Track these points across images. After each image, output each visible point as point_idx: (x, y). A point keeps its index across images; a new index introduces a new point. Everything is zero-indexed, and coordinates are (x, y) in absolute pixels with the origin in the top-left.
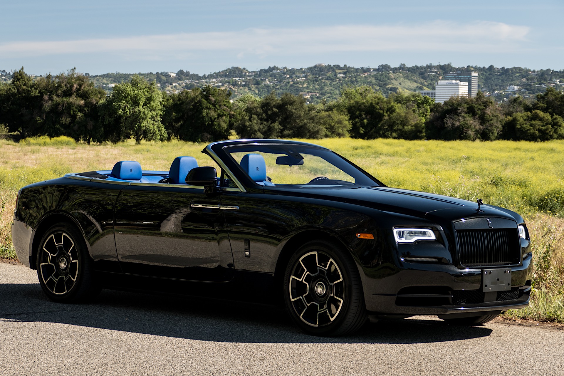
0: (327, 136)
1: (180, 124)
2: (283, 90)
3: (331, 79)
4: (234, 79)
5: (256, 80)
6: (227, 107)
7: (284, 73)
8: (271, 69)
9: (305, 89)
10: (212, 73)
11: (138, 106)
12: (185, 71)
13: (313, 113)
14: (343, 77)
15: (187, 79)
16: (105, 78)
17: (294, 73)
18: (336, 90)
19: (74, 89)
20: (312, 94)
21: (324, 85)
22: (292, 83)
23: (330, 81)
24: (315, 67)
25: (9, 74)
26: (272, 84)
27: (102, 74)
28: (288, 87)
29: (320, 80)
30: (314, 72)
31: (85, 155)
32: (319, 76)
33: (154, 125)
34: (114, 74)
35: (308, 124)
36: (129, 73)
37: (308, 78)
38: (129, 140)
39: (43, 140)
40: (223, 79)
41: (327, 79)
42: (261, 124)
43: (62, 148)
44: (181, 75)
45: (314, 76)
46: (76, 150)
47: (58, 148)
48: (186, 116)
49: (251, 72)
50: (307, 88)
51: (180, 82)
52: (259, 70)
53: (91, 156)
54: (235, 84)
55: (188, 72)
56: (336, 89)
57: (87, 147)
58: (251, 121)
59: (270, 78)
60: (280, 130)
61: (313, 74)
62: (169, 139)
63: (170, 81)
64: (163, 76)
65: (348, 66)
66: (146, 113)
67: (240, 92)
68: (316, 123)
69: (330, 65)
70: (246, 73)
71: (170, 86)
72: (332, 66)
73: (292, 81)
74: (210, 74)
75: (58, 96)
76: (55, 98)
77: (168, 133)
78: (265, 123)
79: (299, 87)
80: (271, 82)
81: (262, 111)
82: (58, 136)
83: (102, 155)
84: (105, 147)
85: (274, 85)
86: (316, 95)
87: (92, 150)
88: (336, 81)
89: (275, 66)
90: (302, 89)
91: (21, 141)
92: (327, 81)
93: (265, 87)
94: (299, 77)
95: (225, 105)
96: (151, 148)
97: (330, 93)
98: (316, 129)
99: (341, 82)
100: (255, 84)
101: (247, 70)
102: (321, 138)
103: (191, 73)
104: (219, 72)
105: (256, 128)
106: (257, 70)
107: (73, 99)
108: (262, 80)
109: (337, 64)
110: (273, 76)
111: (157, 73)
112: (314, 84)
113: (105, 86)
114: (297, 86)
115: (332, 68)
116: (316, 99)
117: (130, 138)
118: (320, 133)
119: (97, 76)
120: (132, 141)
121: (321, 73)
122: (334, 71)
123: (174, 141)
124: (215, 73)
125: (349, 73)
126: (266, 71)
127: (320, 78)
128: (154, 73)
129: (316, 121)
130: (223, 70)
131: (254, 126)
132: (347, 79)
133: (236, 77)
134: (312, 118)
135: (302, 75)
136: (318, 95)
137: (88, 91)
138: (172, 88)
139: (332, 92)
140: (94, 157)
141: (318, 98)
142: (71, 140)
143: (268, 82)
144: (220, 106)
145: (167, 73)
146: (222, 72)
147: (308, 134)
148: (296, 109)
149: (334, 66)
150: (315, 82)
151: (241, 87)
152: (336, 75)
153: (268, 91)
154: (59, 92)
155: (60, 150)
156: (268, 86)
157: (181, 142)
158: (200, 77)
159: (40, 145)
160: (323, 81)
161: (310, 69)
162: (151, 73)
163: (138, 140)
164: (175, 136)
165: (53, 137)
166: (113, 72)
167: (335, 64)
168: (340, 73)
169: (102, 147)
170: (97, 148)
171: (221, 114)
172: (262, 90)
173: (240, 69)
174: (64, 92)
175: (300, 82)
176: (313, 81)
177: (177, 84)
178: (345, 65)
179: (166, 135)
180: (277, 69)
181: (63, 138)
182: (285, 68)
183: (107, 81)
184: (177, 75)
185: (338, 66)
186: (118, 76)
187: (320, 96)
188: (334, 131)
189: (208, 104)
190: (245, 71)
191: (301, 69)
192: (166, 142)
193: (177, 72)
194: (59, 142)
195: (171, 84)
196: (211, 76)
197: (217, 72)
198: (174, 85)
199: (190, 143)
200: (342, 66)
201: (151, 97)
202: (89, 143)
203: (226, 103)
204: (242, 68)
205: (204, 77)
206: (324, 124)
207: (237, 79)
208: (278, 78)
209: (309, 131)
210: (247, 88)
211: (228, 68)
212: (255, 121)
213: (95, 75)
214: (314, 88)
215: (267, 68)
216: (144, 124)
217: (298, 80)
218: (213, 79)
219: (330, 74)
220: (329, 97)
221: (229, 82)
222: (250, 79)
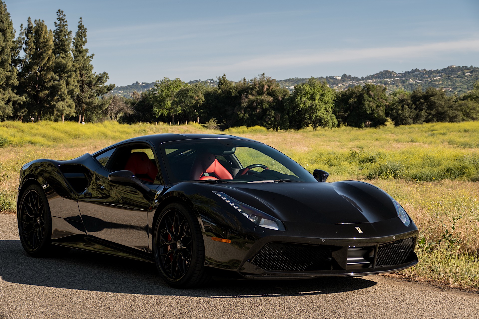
0: (463, 120)
1: (347, 113)
2: (423, 86)
3: (461, 77)
4: (385, 79)
5: (402, 80)
6: (384, 99)
7: (424, 74)
8: (413, 71)
9: (440, 85)
10: (368, 76)
11: (315, 101)
12: (348, 75)
13: (451, 102)
14: (470, 75)
15: (350, 81)
16: (287, 82)
17: (431, 74)
18: (465, 86)
19: (265, 89)
20: (446, 89)
21: (455, 82)
22: (430, 81)
23: (460, 79)
24: (448, 68)
25: (216, 81)
26: (414, 82)
27: (285, 79)
28: (427, 85)
29: (452, 78)
30: (447, 72)
31: (275, 140)
32: (451, 75)
33: (327, 115)
34: (294, 79)
35: (448, 111)
36: (305, 78)
37: (443, 76)
38: (308, 128)
39: (242, 129)
40: (377, 80)
41: (457, 77)
42: (411, 112)
43: (257, 135)
44: (345, 77)
45: (448, 75)
46: (267, 136)
47: (254, 135)
48: (352, 107)
49: (398, 74)
50: (442, 84)
51: (344, 83)
52: (404, 72)
53: (280, 140)
54: (386, 83)
55: (350, 76)
56: (465, 84)
57: (276, 133)
58: (403, 110)
59: (413, 78)
60: (426, 117)
61: (446, 74)
62: (338, 126)
63: (336, 83)
64: (331, 79)
65: (473, 67)
66: (321, 106)
67: (390, 90)
68: (455, 110)
69: (460, 67)
70: (394, 75)
71: (337, 87)
72: (461, 67)
73: (430, 80)
74: (366, 76)
75: (253, 95)
76: (250, 96)
77: (338, 121)
78: (414, 111)
79: (436, 84)
80: (414, 81)
81: (411, 102)
82: (253, 125)
83: (288, 139)
84: (290, 133)
85: (416, 83)
86: (449, 90)
87: (280, 136)
88: (464, 78)
89: (416, 69)
90: (438, 85)
91: (225, 130)
92: (457, 79)
93: (409, 85)
94: (435, 77)
95: (382, 98)
96: (326, 133)
97: (460, 88)
98: (455, 115)
99: (469, 79)
100: (401, 83)
101: (395, 73)
102: (459, 122)
103: (352, 76)
104: (374, 75)
105: (407, 115)
106: (403, 72)
107: (265, 97)
108: (407, 80)
109: (465, 65)
110: (415, 76)
111: (327, 77)
112: (447, 81)
113: (287, 88)
114: (434, 84)
115: (461, 68)
116: (449, 93)
117: (309, 126)
118: (457, 118)
119: (281, 81)
120: (310, 128)
121: (452, 73)
122: (462, 70)
123: (343, 127)
124: (370, 75)
125: (475, 72)
126: (409, 73)
127: (452, 76)
128: (324, 77)
129: (454, 108)
130: (377, 73)
131: (405, 114)
132: (473, 77)
133: (387, 78)
134: (451, 107)
135: (438, 75)
136: (451, 90)
137: (275, 90)
138: (338, 88)
139: (462, 87)
140: (282, 141)
141: (450, 92)
142: (264, 129)
143: (412, 81)
144: (378, 99)
145: (334, 76)
146: (376, 74)
147: (448, 119)
148: (438, 100)
149: (462, 67)
150: (448, 80)
151: (391, 86)
152: (464, 74)
153: (412, 88)
154: (254, 92)
155: (255, 136)
156: (411, 84)
157: (349, 128)
158: (359, 79)
159: (240, 133)
160: (455, 78)
161: (444, 70)
162: (322, 77)
163: (315, 127)
164: (344, 124)
165: (250, 126)
166: (293, 78)
167: (463, 66)
168: (467, 72)
169: (287, 133)
170: (283, 134)
171: (379, 105)
172: (407, 87)
173: (390, 71)
174: (257, 92)
175: (437, 80)
176: (447, 79)
177: (342, 85)
178: (471, 66)
179: (336, 122)
180: (418, 70)
181: (258, 127)
182: (425, 70)
183: (289, 84)
184: (341, 78)
185: (466, 67)
186: (297, 80)
187: (453, 90)
188: (469, 116)
189: (369, 98)
190: (393, 73)
191: (437, 70)
192: (337, 129)
193: (341, 76)
194: (254, 130)
195: (337, 85)
196: (368, 78)
197: (372, 74)
198: (339, 85)
199: (356, 128)
200: (469, 66)
201: (324, 94)
202: (277, 130)
203: (382, 97)
204: (391, 71)
205: (363, 79)
206: (461, 110)
207: (388, 79)
208: (419, 77)
209: (449, 116)
210: (395, 86)
211: (380, 71)
212: (406, 110)
213: (279, 80)
214: (447, 84)
215: (410, 70)
216: (319, 114)
217: (435, 78)
218: (369, 80)
219: (459, 73)
220: (459, 91)
221: (381, 82)
222: (397, 79)
